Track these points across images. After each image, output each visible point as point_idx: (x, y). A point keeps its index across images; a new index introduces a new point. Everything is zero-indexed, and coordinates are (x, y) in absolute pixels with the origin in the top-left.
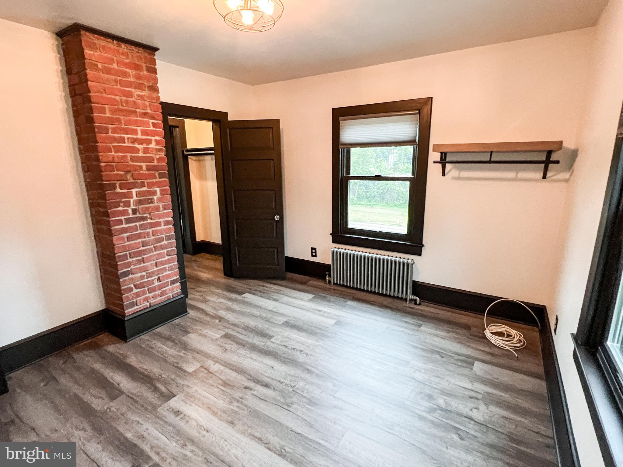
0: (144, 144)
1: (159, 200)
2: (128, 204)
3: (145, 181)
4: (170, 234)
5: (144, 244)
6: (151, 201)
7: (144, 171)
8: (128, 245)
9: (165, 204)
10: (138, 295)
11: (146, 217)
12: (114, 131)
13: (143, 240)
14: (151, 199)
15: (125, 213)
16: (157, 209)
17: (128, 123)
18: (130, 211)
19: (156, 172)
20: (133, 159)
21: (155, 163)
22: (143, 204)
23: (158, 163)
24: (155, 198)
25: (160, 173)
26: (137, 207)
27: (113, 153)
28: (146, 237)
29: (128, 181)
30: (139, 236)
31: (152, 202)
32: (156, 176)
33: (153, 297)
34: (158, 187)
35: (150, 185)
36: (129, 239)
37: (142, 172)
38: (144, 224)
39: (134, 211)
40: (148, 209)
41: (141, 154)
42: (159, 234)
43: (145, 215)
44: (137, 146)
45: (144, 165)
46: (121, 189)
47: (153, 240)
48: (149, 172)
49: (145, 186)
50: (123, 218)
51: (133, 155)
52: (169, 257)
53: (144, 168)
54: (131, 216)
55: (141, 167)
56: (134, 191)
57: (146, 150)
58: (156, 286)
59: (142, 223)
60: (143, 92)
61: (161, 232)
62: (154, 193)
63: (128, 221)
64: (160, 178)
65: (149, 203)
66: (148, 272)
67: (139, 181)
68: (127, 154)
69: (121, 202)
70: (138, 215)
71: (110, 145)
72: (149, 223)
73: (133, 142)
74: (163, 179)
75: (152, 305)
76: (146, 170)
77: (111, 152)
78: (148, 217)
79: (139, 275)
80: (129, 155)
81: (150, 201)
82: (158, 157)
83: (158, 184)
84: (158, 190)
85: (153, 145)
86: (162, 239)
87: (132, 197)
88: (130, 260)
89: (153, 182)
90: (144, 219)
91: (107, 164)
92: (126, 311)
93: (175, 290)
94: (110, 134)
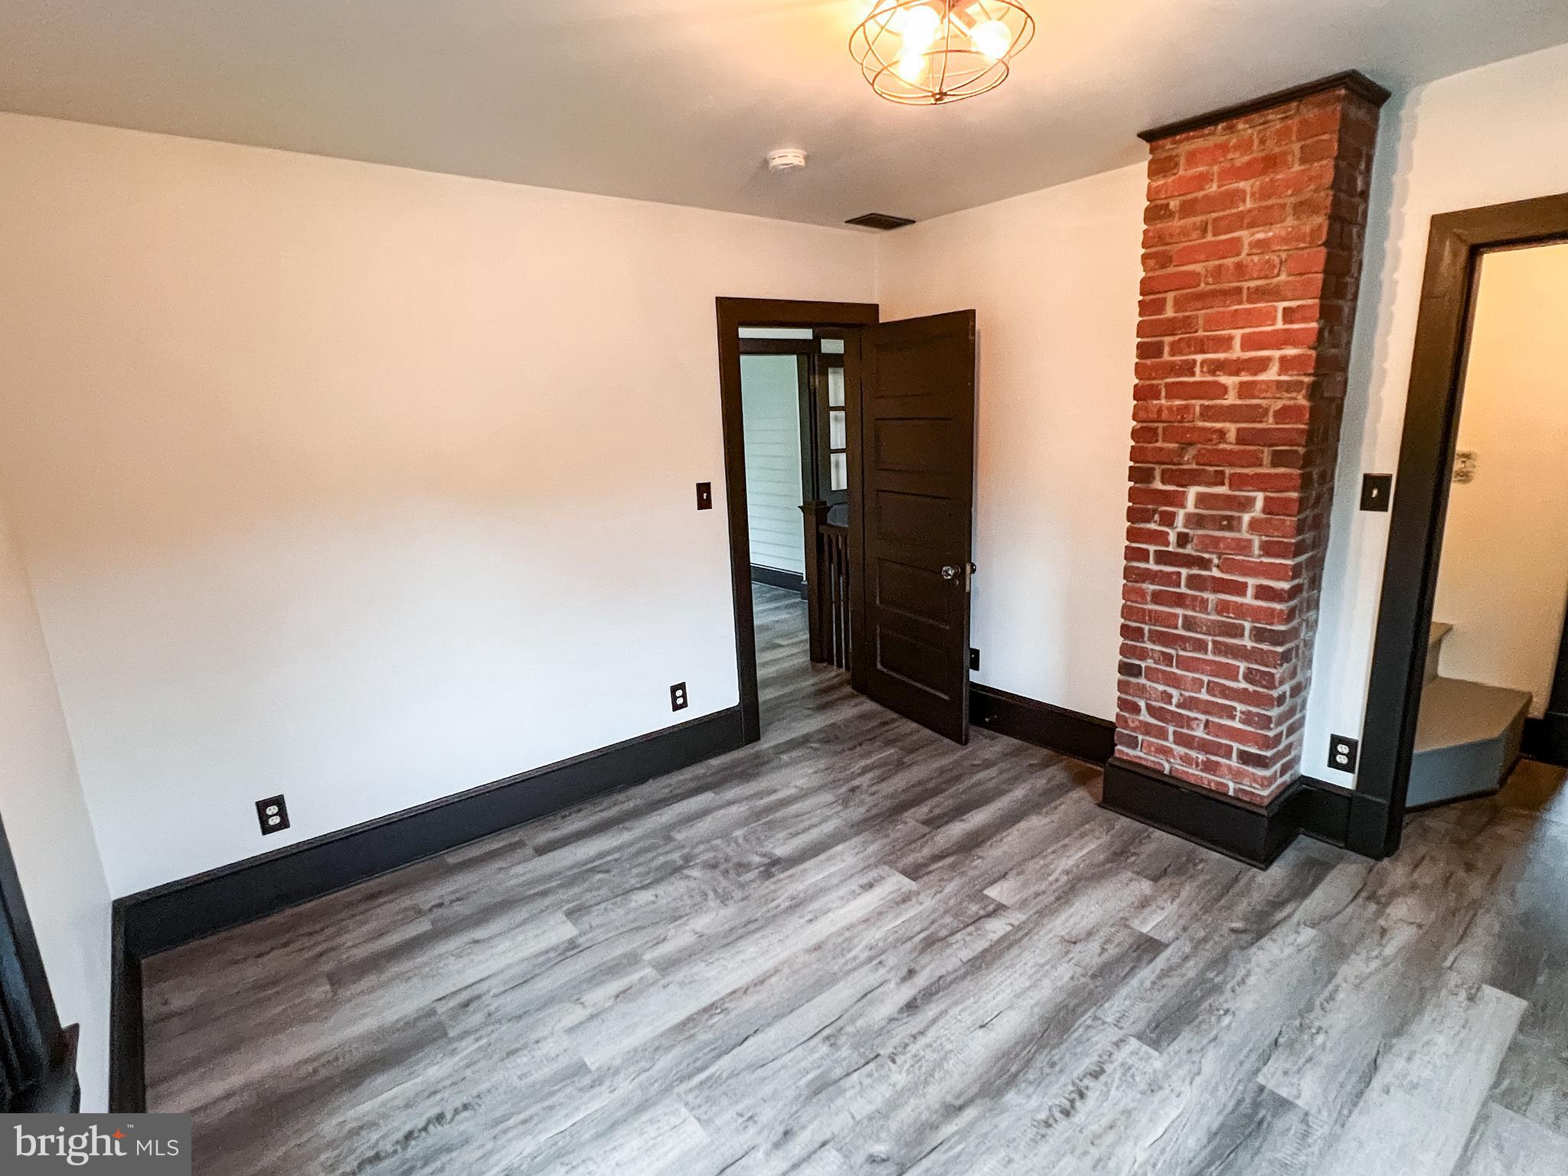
0: (1243, 373)
1: (1254, 525)
2: (1168, 520)
3: (1228, 471)
4: (1269, 627)
5: (1189, 624)
6: (1231, 524)
7: (1230, 445)
8: (1150, 611)
9: (1268, 539)
10: (1147, 729)
11: (1210, 561)
12: (1175, 349)
13: (1190, 613)
14: (1230, 518)
15: (1160, 538)
16: (1244, 547)
17: (1211, 323)
18: (1172, 537)
19: (1266, 449)
20: (1207, 413)
21: (1270, 423)
22: (1204, 528)
23: (1277, 423)
24: (1246, 518)
25: (1275, 452)
26: (1191, 532)
27: (1163, 401)
28: (1198, 609)
29: (1181, 467)
30: (1179, 600)
31: (1230, 528)
32: (1261, 460)
33: (1181, 759)
34: (1260, 490)
35: (1238, 482)
36: (1157, 598)
37: (1222, 446)
38: (1200, 576)
39: (1183, 539)
40: (1216, 541)
41: (1231, 399)
42: (1231, 615)
43: (1206, 556)
44: (1224, 379)
45: (1231, 428)
46: (1163, 482)
47: (1214, 622)
48: (1242, 447)
49: (1223, 484)
50: (1152, 548)
51: (1206, 403)
52: (1251, 688)
53: (1232, 436)
54: (1170, 549)
55: (1222, 434)
56: (1192, 492)
57: (1245, 390)
58: (1196, 737)
59: (1195, 571)
60: (1270, 230)
61: (1241, 611)
62: (1246, 504)
63: (1162, 557)
64: (1274, 465)
65: (1222, 528)
66: (1183, 692)
67: (1211, 469)
68: (1193, 402)
69: (1155, 511)
70: (1189, 550)
71: (1159, 382)
72: (1214, 578)
73: (1213, 373)
74: (1282, 470)
75: (1174, 774)
76: (1234, 442)
77: (1158, 398)
78: (1216, 561)
79: (1161, 688)
80: (1197, 403)
81: (1225, 523)
82: (1279, 404)
83: (1261, 482)
84: (1260, 497)
85: (1272, 374)
86: (1239, 631)
87: (1183, 506)
88: (1149, 646)
89: (1247, 475)
90: (1205, 564)
91: (1144, 425)
92: (1118, 747)
93: (1246, 781)
94: (1166, 357)
